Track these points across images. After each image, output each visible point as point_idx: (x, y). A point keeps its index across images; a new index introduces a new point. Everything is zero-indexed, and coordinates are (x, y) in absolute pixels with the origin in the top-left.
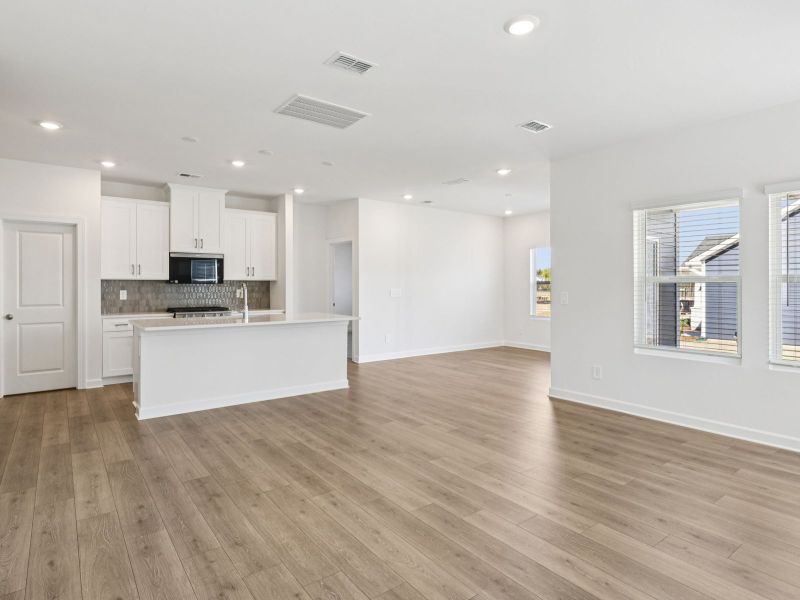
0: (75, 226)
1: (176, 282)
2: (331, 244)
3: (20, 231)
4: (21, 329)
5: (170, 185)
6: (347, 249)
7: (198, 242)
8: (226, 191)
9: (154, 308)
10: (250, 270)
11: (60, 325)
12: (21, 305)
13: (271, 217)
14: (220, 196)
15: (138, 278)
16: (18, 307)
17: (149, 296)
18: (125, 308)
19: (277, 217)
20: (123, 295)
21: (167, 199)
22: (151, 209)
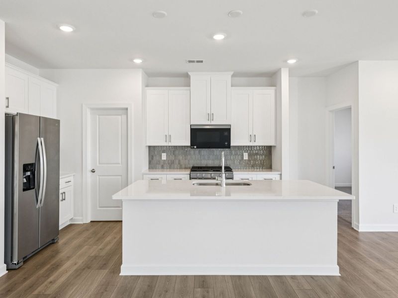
0: (127, 109)
1: (195, 147)
2: (330, 111)
3: (99, 115)
4: (99, 179)
5: (189, 73)
6: (347, 113)
7: (210, 116)
8: (232, 73)
9: (183, 166)
10: (253, 137)
11: (120, 177)
12: (99, 163)
13: (271, 91)
14: (227, 77)
15: (170, 144)
16: (98, 165)
17: (181, 158)
18: (165, 166)
19: (276, 90)
20: (164, 156)
21: (188, 85)
22: (177, 94)
